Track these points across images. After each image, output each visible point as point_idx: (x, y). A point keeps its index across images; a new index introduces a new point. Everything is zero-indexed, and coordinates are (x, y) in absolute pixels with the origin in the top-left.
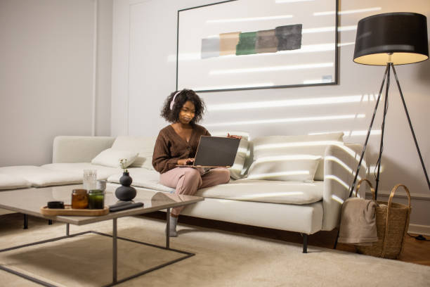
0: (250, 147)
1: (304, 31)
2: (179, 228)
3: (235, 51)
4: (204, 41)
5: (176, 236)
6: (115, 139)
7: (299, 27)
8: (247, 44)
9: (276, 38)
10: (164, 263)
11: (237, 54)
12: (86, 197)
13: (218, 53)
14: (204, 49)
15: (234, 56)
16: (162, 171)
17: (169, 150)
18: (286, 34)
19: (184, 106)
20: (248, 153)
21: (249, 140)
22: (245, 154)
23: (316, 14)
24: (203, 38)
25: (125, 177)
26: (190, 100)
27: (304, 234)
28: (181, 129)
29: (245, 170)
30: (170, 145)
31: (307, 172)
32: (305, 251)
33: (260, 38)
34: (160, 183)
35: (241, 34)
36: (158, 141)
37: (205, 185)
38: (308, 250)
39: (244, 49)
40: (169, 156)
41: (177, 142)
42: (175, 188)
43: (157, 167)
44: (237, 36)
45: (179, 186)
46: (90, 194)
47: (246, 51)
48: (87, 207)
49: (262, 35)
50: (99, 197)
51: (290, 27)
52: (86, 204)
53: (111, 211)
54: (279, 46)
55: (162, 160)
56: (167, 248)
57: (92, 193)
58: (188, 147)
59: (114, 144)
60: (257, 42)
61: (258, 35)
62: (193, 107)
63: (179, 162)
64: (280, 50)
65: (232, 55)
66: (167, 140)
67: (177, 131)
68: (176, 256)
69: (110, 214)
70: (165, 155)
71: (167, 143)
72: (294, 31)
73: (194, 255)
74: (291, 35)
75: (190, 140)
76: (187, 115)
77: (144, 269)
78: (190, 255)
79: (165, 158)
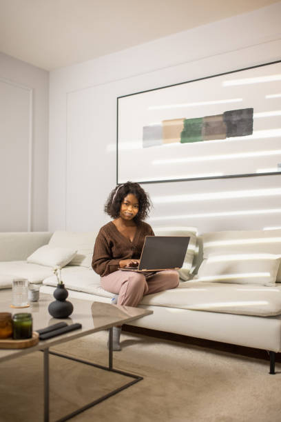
0: (199, 243)
1: (255, 116)
2: (123, 338)
3: (180, 139)
4: (144, 128)
5: (120, 350)
6: (52, 235)
7: (250, 111)
8: (192, 130)
9: (224, 123)
10: (107, 393)
11: (182, 142)
12: (9, 324)
13: (161, 141)
14: (145, 137)
15: (179, 144)
16: (103, 273)
17: (111, 250)
18: (235, 119)
19: (126, 199)
20: (197, 250)
21: (197, 235)
22: (193, 251)
23: (268, 97)
24: (144, 125)
25: (60, 290)
26: (132, 193)
27: (271, 352)
28: (124, 226)
29: (194, 268)
30: (111, 245)
31: (268, 274)
32: (272, 372)
33: (207, 124)
34: (101, 287)
35: (186, 121)
36: (98, 239)
37: (152, 291)
38: (276, 370)
39: (189, 136)
40: (111, 257)
41: (120, 242)
42: (118, 294)
43: (97, 269)
44: (182, 123)
45: (122, 293)
46: (15, 320)
47: (191, 138)
48: (11, 337)
49: (209, 120)
50: (26, 323)
51: (240, 112)
52: (10, 332)
53: (41, 339)
54: (228, 133)
55: (103, 262)
56: (110, 369)
57: (18, 318)
58: (132, 248)
59: (51, 239)
60: (204, 128)
61: (204, 121)
62: (136, 201)
63: (122, 262)
64: (229, 137)
65: (176, 144)
66: (109, 240)
67: (119, 229)
68: (120, 380)
69: (41, 344)
70: (106, 256)
71: (109, 242)
72: (245, 116)
73: (142, 379)
74: (242, 120)
75: (134, 240)
76: (128, 210)
77: (83, 403)
78: (138, 379)
79: (106, 259)
